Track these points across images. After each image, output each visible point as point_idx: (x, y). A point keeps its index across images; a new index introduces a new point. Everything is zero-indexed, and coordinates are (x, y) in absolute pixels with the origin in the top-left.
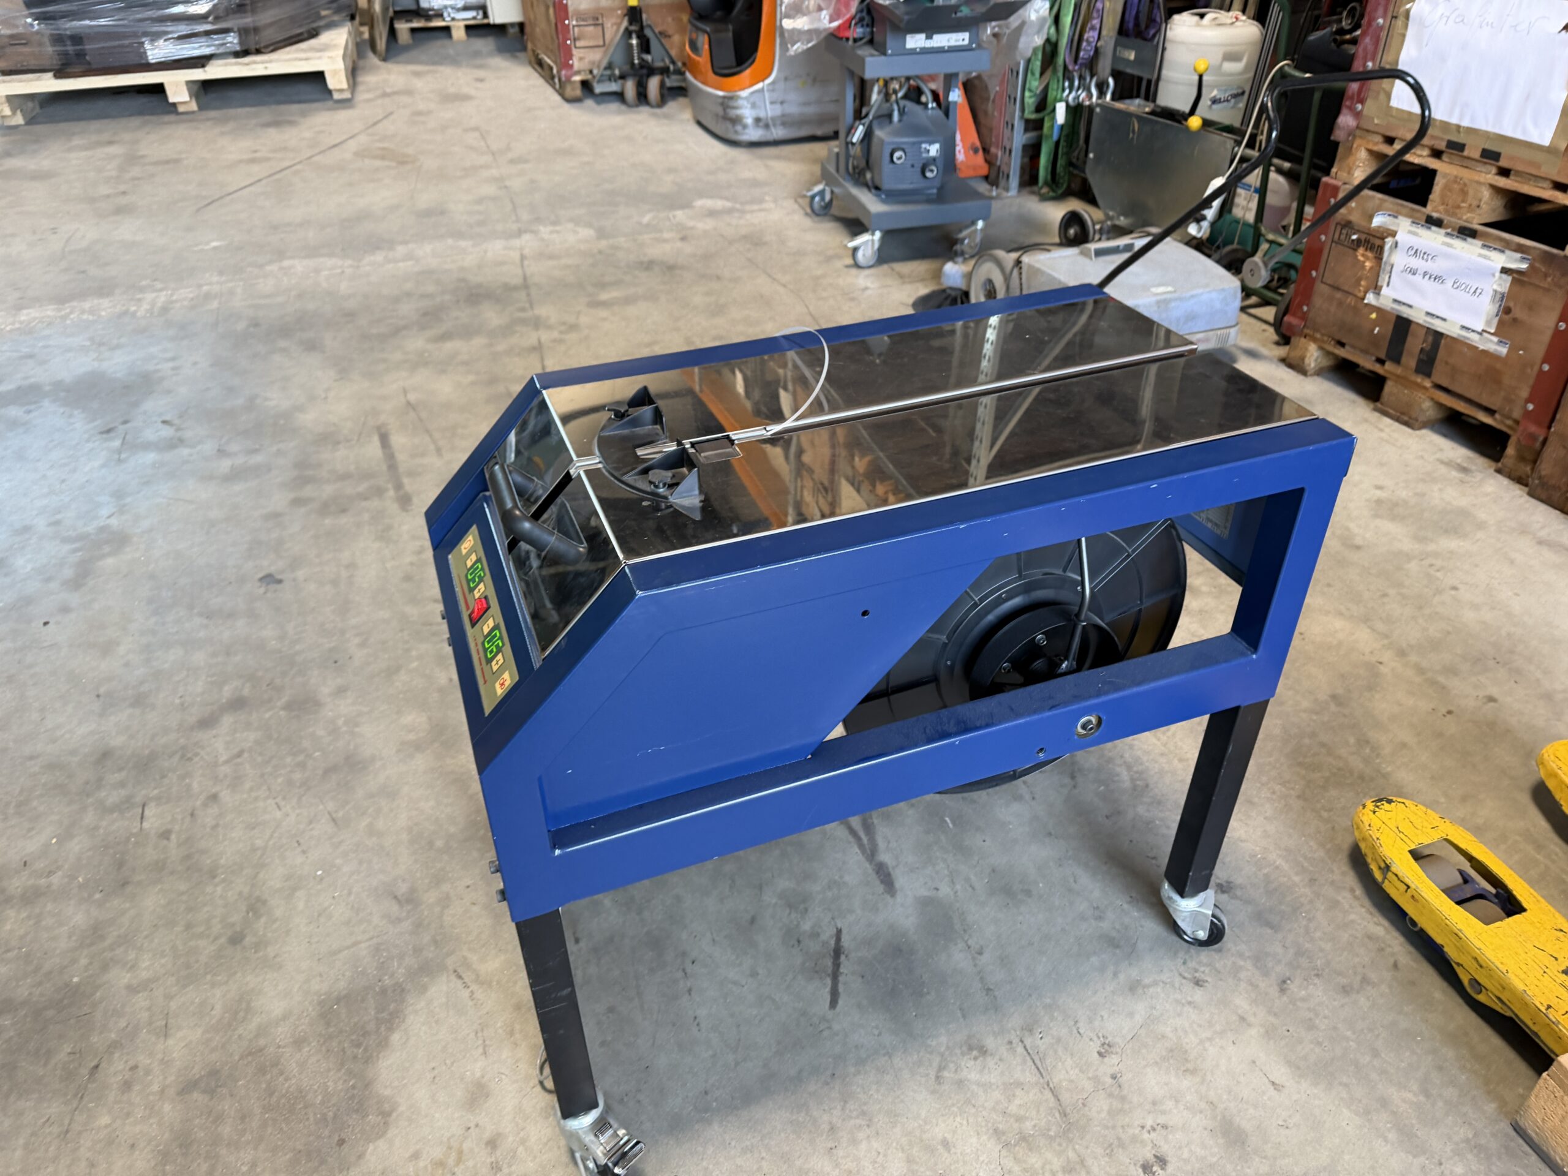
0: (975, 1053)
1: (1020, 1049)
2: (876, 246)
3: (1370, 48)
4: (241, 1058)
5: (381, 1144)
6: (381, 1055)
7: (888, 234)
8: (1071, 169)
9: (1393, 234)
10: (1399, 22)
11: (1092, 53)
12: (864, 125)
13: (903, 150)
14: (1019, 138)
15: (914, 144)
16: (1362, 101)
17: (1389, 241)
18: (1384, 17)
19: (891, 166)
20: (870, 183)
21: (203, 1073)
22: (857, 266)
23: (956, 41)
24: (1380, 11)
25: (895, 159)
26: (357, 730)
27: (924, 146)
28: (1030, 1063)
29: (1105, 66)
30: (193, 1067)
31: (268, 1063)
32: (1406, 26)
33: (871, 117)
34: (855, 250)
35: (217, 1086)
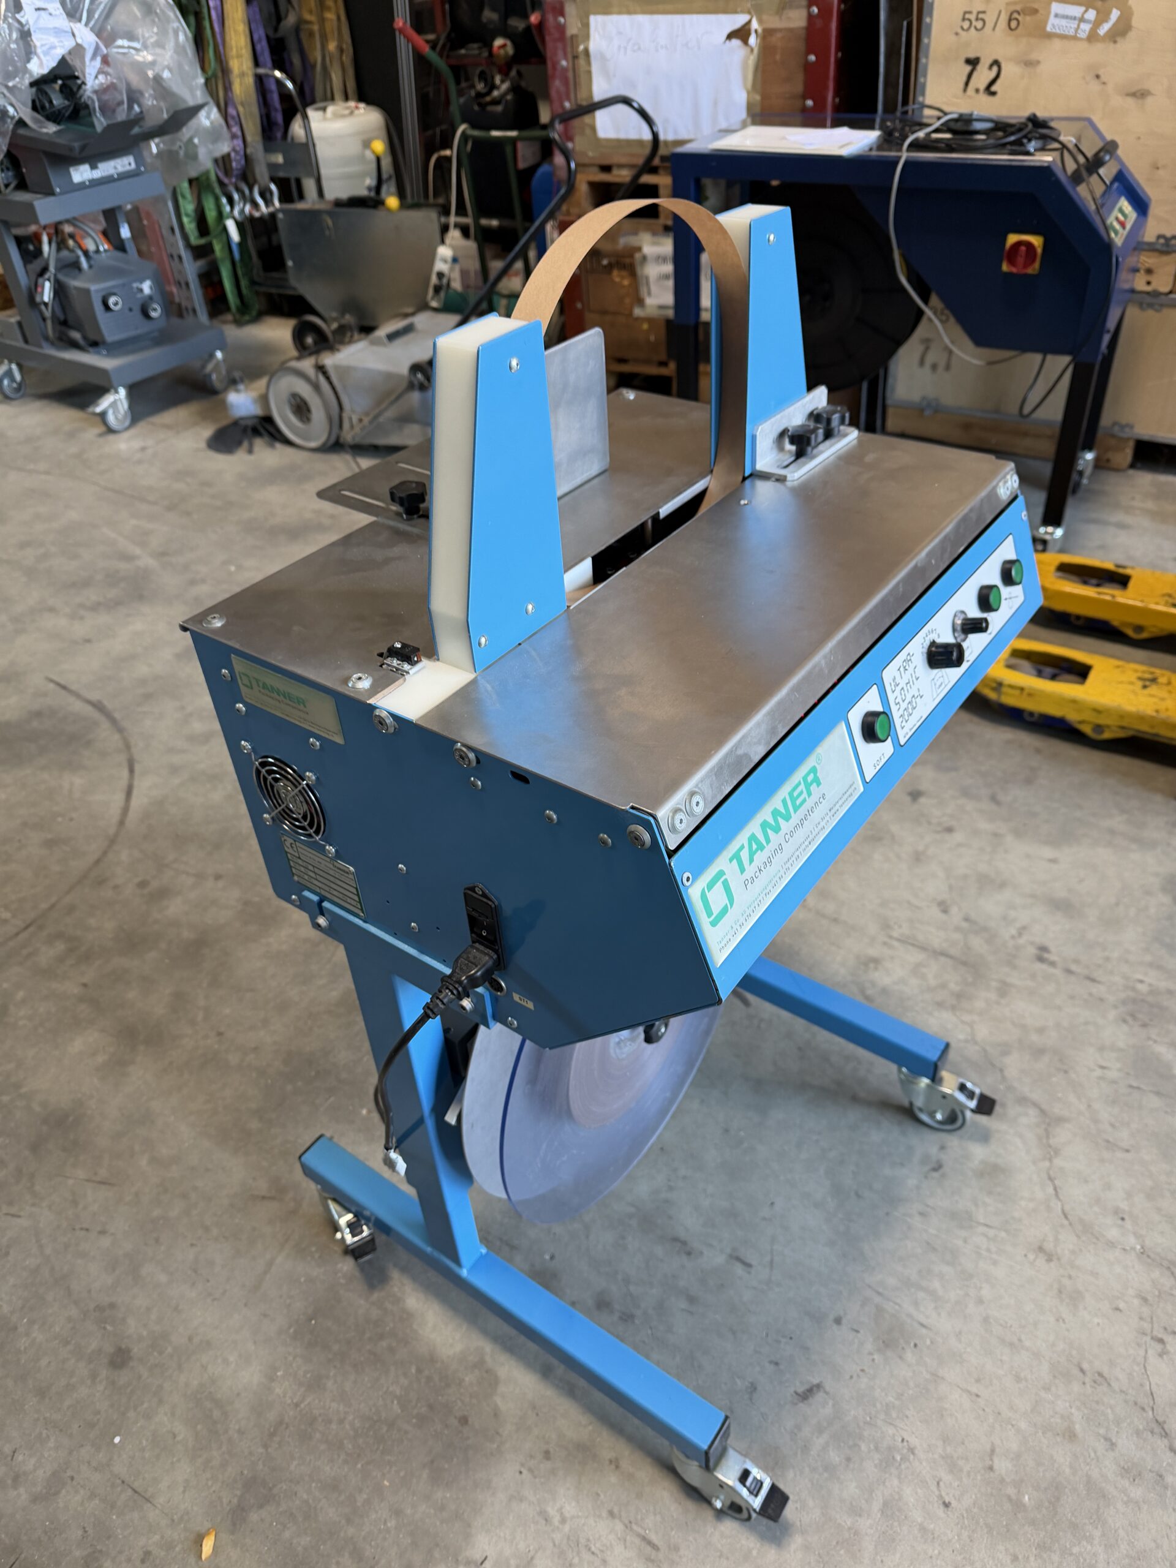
0: (872, 965)
1: (895, 943)
2: (126, 405)
3: (562, 89)
4: (266, 1446)
5: (502, 1389)
6: (415, 1326)
7: (133, 390)
8: (257, 288)
9: (639, 249)
10: (582, 61)
11: (243, 162)
12: (49, 280)
13: (114, 294)
14: (191, 268)
15: (124, 285)
16: (571, 139)
17: (637, 256)
18: (566, 58)
19: (109, 314)
20: (81, 342)
21: (238, 1493)
22: (110, 431)
23: (123, 166)
24: (560, 53)
25: (112, 306)
26: (23, 1090)
27: (135, 285)
28: (910, 948)
29: (262, 173)
30: (220, 1498)
31: (303, 1427)
32: (589, 63)
33: (52, 269)
34: (103, 415)
35: (270, 1489)
